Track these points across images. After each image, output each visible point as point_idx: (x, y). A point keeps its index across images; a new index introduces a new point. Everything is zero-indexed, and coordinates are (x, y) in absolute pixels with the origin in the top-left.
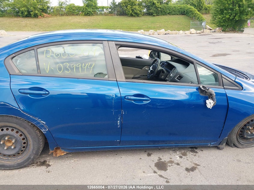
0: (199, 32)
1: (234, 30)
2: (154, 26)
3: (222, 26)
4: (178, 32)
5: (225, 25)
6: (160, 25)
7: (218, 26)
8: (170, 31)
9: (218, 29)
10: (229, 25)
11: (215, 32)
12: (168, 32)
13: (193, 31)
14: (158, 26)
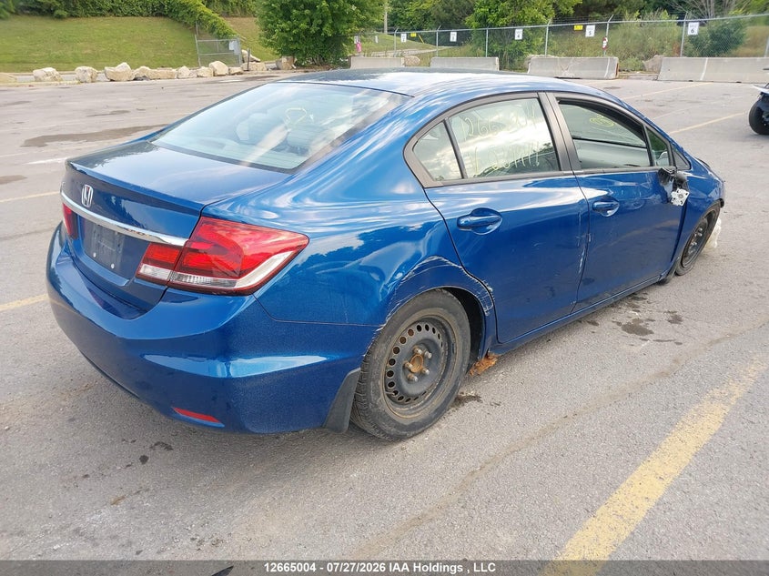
0: (237, 69)
1: (322, 62)
2: (75, 54)
3: (292, 53)
4: (174, 70)
5: (301, 51)
6: (93, 50)
7: (284, 53)
8: (148, 68)
9: (284, 60)
10: (309, 49)
11: (278, 69)
12: (143, 71)
13: (218, 66)
14: (89, 51)
